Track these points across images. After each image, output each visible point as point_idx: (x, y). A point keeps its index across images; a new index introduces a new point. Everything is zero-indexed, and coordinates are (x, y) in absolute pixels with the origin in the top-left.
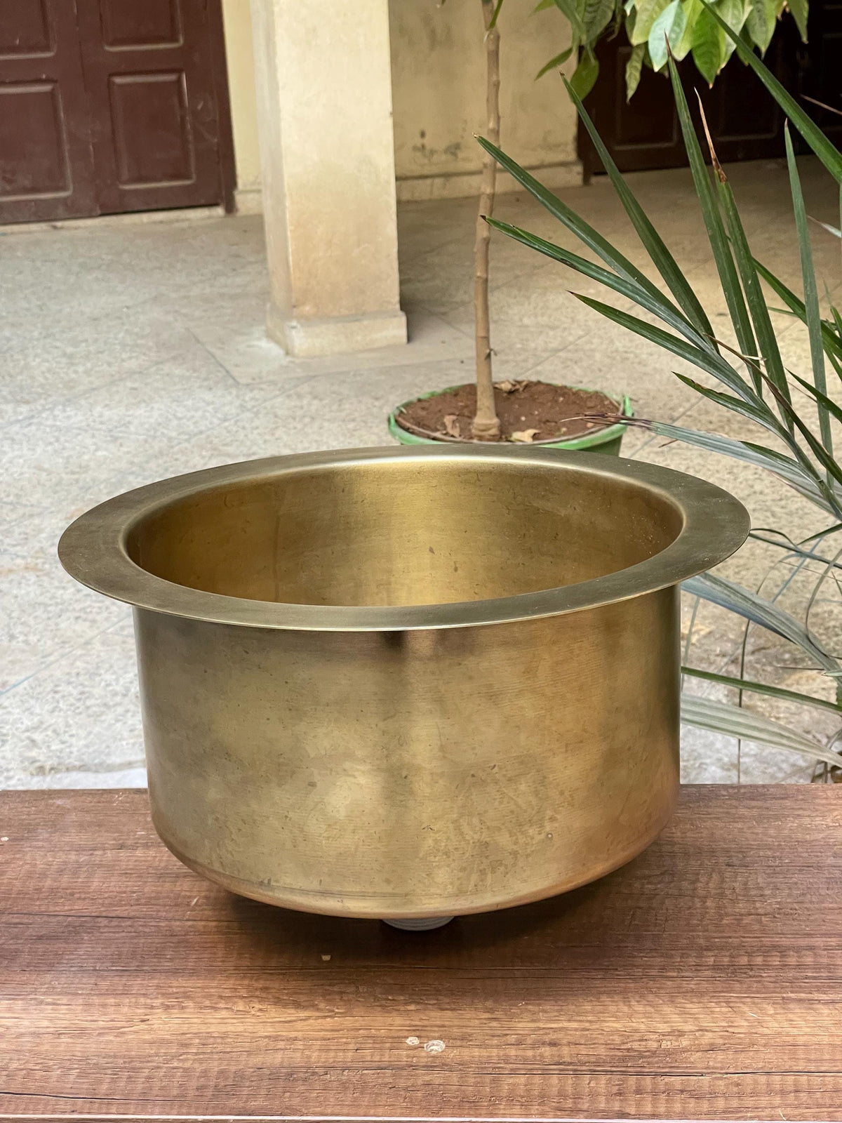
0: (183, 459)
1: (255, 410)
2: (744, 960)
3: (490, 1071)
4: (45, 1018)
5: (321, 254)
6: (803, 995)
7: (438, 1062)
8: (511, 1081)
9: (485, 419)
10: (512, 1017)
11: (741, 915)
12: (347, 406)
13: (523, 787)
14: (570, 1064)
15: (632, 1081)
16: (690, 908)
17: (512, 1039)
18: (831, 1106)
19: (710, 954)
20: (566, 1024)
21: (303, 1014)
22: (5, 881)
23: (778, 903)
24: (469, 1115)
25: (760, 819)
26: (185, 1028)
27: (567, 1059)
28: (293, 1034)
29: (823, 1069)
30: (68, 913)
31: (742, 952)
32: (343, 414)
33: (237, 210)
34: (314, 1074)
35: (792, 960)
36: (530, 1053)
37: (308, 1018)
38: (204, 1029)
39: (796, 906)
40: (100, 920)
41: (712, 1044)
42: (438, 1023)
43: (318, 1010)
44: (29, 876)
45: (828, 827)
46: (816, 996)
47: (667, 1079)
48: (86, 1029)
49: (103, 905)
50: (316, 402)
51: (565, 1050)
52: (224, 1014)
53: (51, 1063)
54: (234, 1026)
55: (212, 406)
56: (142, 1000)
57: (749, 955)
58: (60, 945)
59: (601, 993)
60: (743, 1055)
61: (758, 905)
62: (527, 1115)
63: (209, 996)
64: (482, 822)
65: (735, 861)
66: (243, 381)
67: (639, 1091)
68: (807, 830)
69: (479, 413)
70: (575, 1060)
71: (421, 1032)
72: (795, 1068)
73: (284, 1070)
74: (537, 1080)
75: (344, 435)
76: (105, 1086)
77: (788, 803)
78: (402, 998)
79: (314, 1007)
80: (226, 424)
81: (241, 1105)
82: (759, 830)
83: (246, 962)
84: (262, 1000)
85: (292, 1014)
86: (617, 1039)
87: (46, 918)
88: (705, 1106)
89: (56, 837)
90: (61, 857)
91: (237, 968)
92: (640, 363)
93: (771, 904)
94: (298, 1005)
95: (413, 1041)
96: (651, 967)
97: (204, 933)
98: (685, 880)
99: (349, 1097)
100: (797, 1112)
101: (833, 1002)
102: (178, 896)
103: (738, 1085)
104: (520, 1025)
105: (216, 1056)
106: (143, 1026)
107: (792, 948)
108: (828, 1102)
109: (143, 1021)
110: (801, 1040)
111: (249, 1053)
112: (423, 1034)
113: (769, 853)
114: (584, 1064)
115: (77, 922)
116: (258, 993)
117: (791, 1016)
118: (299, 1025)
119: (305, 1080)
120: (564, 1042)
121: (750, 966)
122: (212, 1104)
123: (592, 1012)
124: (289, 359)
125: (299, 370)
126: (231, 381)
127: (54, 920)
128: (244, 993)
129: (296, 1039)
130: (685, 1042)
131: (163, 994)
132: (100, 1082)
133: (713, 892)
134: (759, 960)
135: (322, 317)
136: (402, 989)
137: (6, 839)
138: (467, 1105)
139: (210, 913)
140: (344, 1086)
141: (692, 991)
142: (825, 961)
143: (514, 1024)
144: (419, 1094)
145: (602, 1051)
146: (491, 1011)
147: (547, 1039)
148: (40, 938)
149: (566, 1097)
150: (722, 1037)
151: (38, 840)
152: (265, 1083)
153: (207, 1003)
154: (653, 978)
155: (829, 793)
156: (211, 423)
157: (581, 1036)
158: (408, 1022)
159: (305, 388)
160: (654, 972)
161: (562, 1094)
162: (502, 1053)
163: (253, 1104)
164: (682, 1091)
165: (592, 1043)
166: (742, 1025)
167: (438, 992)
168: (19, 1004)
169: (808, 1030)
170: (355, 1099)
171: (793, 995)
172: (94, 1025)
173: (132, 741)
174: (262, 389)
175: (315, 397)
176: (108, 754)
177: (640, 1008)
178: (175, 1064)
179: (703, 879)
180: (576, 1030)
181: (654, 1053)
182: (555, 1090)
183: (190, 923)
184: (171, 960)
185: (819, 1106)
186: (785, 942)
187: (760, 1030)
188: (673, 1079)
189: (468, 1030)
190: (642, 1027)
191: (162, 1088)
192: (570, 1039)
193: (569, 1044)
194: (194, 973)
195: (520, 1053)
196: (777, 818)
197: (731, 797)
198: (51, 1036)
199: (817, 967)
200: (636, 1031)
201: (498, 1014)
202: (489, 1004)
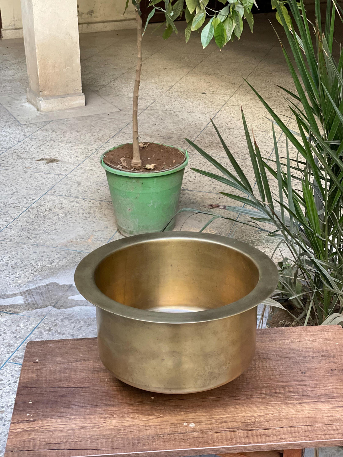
0: (6, 160)
1: (30, 137)
2: (274, 391)
3: (210, 432)
4: (73, 424)
5: (51, 71)
6: (292, 402)
7: (194, 430)
8: (216, 435)
9: (136, 160)
10: (212, 414)
11: (270, 375)
12: (67, 135)
13: (222, 356)
14: (232, 428)
15: (250, 432)
16: (255, 374)
17: (214, 421)
18: (305, 436)
19: (264, 389)
20: (228, 416)
21: (151, 417)
22: (43, 376)
23: (280, 371)
24: (207, 447)
25: (270, 341)
26: (117, 424)
27: (231, 427)
28: (150, 424)
29: (301, 425)
30: (68, 387)
31: (273, 388)
32: (66, 139)
33: (2, 37)
34: (160, 437)
35: (287, 390)
36: (220, 426)
37: (153, 419)
38: (123, 424)
39: (285, 372)
40: (78, 388)
41: (269, 419)
42: (192, 417)
43: (155, 416)
44: (50, 373)
45: (290, 343)
46: (295, 401)
47: (259, 431)
48: (87, 426)
49: (78, 383)
50: (54, 133)
51: (229, 424)
52: (127, 419)
53: (81, 439)
54: (132, 423)
55: (12, 135)
56: (101, 416)
57: (275, 389)
58: (69, 399)
59: (235, 405)
60: (278, 422)
61: (274, 372)
62: (223, 445)
63: (121, 413)
64: (211, 367)
65: (265, 357)
66: (22, 123)
67: (252, 435)
68: (284, 345)
69: (134, 158)
70: (233, 427)
71: (186, 420)
72: (293, 425)
73: (150, 436)
74: (224, 434)
75: (68, 149)
76: (100, 445)
77: (277, 335)
78: (178, 410)
79: (154, 415)
80: (20, 144)
81: (142, 448)
82: (270, 345)
83: (129, 401)
84: (137, 413)
85: (147, 417)
86: (243, 419)
87: (61, 389)
88: (271, 439)
89: (54, 358)
90: (58, 366)
91: (127, 403)
92: (176, 116)
93: (278, 371)
94: (149, 414)
95: (185, 424)
96: (248, 395)
97: (113, 391)
98: (252, 364)
99: (172, 443)
100: (296, 439)
101: (300, 403)
102: (101, 379)
103: (279, 431)
104: (215, 417)
105: (129, 433)
106: (104, 424)
107: (286, 386)
108: (304, 435)
109: (104, 423)
110: (294, 416)
111: (139, 431)
112: (188, 421)
113: (274, 353)
114: (236, 428)
115: (72, 389)
116: (135, 411)
117: (290, 409)
118: (151, 421)
119: (158, 439)
120: (229, 421)
121: (276, 393)
122: (133, 448)
123: (234, 411)
124: (39, 112)
125: (44, 118)
126: (17, 123)
127: (64, 389)
128: (131, 411)
129: (151, 426)
130: (262, 419)
131: (107, 413)
132: (98, 444)
133: (261, 368)
134: (278, 391)
135: (52, 96)
136: (178, 407)
137: (38, 360)
138: (206, 443)
139: (112, 384)
140: (170, 440)
141: (261, 402)
142: (296, 390)
143: (213, 416)
144: (192, 441)
145: (240, 423)
146: (205, 413)
147: (224, 420)
148: (62, 396)
149: (233, 439)
150: (272, 417)
151: (48, 360)
152: (146, 441)
153: (121, 415)
154: (249, 399)
155: (288, 331)
156: (14, 143)
157: (233, 419)
158: (182, 418)
159: (48, 127)
160: (249, 397)
161: (231, 438)
162: (212, 426)
163: (145, 448)
164: (264, 435)
165: (236, 421)
166: (277, 413)
167: (189, 407)
168: (64, 420)
169: (295, 413)
170: (174, 444)
171: (289, 402)
172: (89, 425)
173: (14, 285)
174: (31, 127)
175: (53, 131)
176: (6, 291)
177: (247, 409)
178: (118, 437)
179: (257, 364)
180: (231, 417)
181: (254, 423)
182: (229, 437)
183: (107, 388)
184: (105, 401)
185: (302, 436)
186: (285, 384)
187: (282, 414)
188: (261, 431)
189: (200, 419)
190: (249, 415)
191: (117, 444)
192: (230, 420)
193: (230, 422)
194: (114, 405)
195: (217, 426)
196: (275, 340)
197: (260, 333)
198: (78, 430)
199: (294, 392)
200: (247, 416)
201: (208, 414)
202: (204, 410)
